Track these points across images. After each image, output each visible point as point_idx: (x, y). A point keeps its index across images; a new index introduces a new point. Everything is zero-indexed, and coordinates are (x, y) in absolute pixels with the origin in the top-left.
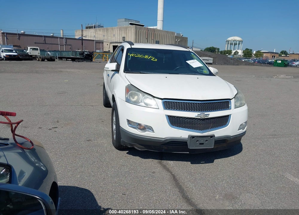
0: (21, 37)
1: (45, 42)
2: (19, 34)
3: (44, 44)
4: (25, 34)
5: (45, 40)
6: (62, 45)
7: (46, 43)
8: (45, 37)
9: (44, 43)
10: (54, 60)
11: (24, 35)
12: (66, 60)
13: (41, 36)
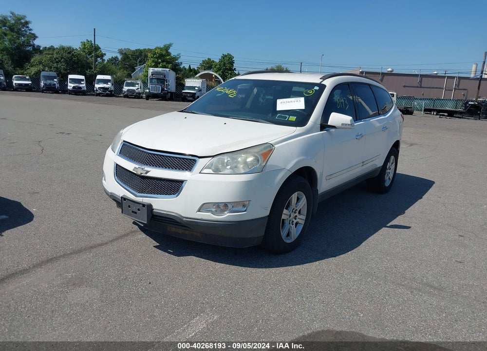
0: (386, 77)
1: (421, 85)
2: (383, 73)
3: (419, 89)
4: (393, 72)
5: (421, 82)
6: (449, 90)
7: (421, 87)
8: (422, 76)
9: (419, 86)
10: (411, 113)
11: (390, 74)
12: (437, 115)
13: (416, 75)
